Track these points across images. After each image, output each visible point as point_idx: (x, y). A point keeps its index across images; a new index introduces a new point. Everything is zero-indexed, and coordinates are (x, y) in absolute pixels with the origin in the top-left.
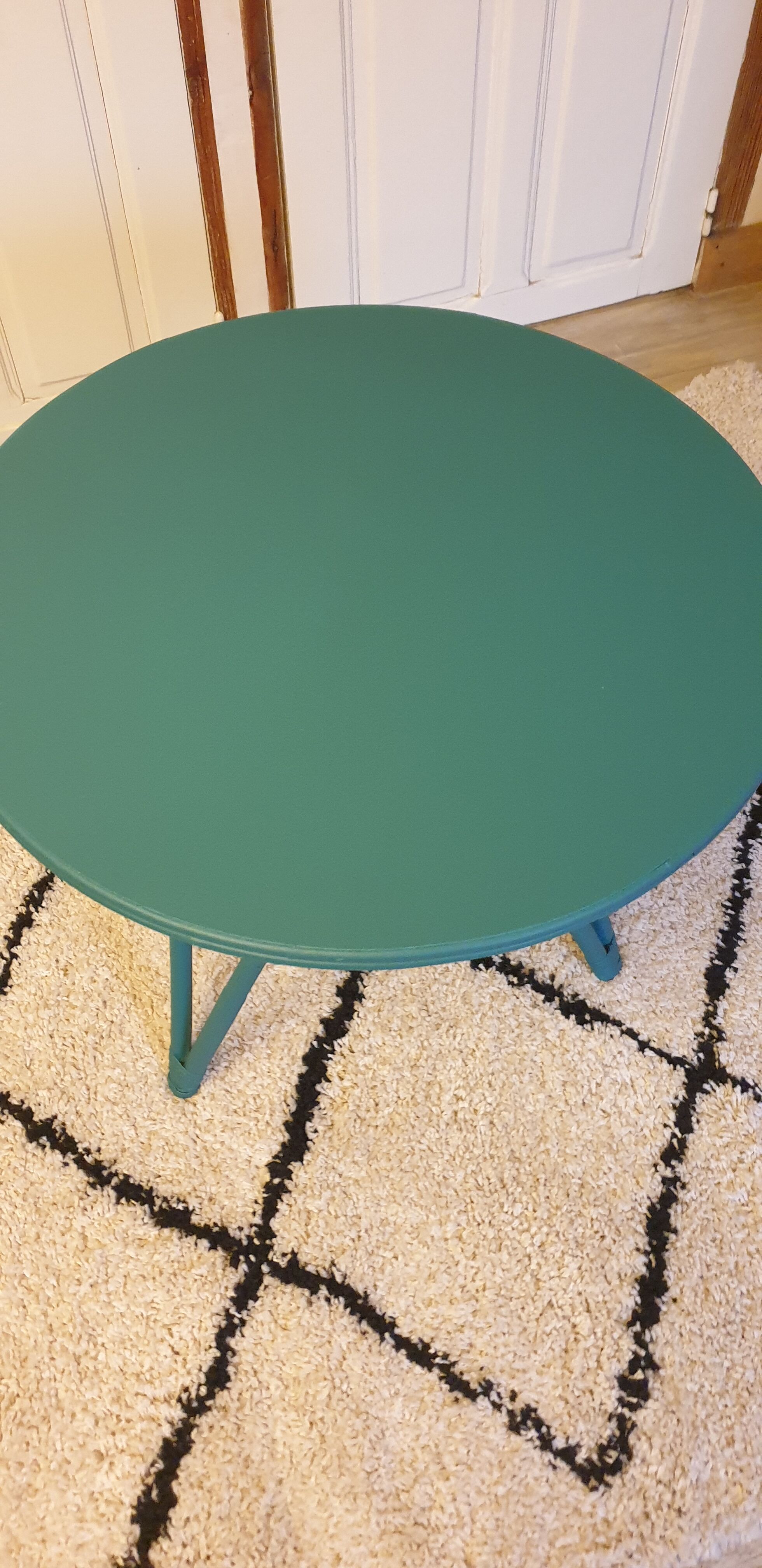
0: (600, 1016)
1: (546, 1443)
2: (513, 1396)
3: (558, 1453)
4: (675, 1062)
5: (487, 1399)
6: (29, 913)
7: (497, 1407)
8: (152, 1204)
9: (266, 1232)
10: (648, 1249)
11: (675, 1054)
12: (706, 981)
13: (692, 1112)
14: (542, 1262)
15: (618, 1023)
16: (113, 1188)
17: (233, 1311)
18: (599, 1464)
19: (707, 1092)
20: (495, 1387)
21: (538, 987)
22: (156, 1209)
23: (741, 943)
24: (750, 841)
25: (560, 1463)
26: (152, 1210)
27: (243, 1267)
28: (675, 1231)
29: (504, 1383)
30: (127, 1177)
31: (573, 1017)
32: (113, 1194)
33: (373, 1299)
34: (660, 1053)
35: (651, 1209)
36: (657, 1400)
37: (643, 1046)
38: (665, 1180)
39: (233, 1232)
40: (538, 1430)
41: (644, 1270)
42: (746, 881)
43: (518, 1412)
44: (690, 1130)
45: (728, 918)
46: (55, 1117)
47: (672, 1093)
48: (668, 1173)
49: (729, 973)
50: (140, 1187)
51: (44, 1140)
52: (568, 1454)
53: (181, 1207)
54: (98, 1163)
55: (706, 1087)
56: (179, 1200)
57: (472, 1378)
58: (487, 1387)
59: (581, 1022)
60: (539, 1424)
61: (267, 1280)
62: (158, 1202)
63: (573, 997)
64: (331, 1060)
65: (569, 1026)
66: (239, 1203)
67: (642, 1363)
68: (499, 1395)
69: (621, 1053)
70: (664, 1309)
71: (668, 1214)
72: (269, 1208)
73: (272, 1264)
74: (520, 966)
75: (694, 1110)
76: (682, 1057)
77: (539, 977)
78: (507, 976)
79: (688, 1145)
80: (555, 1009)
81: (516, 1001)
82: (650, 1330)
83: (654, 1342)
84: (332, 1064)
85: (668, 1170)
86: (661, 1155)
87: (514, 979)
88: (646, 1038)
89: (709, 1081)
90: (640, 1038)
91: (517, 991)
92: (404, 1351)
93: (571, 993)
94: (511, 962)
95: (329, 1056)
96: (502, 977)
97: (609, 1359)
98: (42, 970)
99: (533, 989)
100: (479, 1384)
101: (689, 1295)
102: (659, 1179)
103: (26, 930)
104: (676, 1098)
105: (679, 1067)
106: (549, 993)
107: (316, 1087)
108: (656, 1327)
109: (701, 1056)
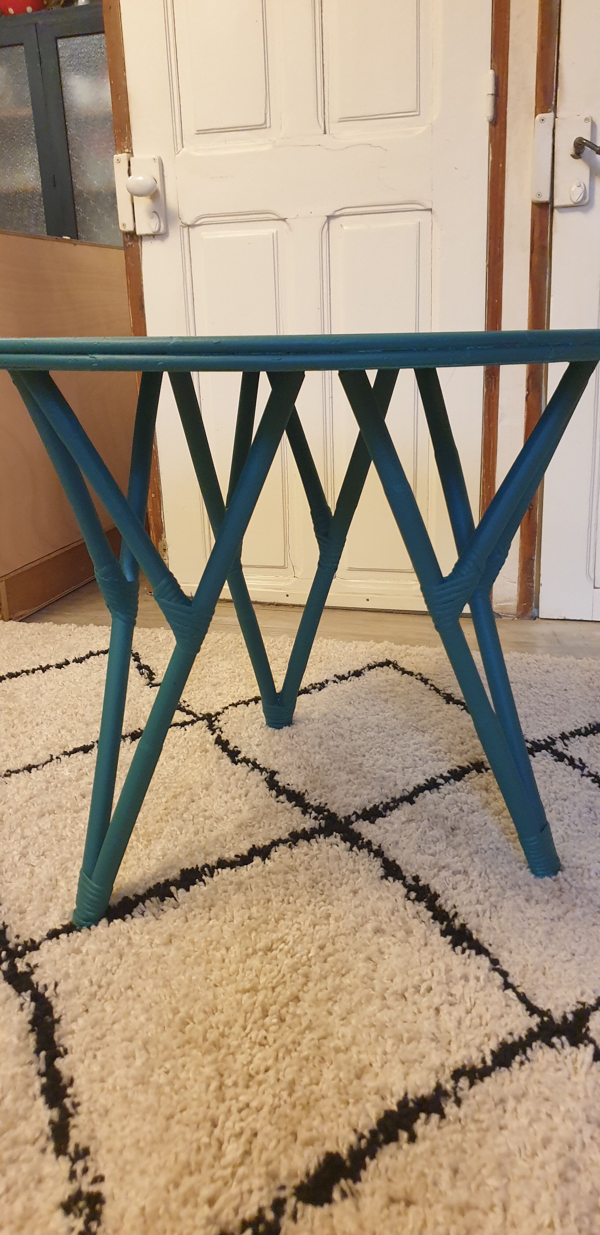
0: (480, 950)
2: (98, 1180)
4: (532, 1009)
5: (70, 1164)
7: (73, 1175)
9: (34, 946)
10: (366, 1133)
11: (540, 1003)
13: (521, 1052)
14: (241, 1083)
15: (495, 962)
19: (552, 1046)
20: (88, 1158)
21: (431, 907)
28: (412, 1138)
29: (101, 1162)
31: (449, 938)
33: (61, 1028)
34: (522, 998)
35: (403, 1104)
37: (507, 985)
38: (439, 1088)
41: (344, 1152)
43: (85, 1196)
44: (508, 1065)
47: (508, 1028)
48: (449, 1086)
55: (555, 1040)
57: (76, 1137)
58: (83, 1153)
59: (455, 944)
63: (463, 926)
64: (203, 881)
65: (441, 944)
66: (37, 923)
67: (261, 1228)
68: (85, 1170)
69: (478, 979)
70: (336, 1195)
71: (418, 1117)
72: (54, 934)
73: (13, 966)
74: (427, 888)
75: (525, 1053)
76: (545, 1009)
77: (440, 901)
78: (409, 892)
79: (493, 1074)
80: (437, 927)
81: (402, 909)
82: (300, 1205)
83: (294, 1217)
84: (201, 883)
85: (452, 1083)
86: (452, 1069)
87: (413, 895)
88: (516, 984)
89: (564, 1038)
90: (510, 980)
91: (409, 903)
92: (44, 1080)
93: (462, 921)
94: (421, 883)
95: (204, 877)
96: (404, 891)
97: (227, 1202)
98: (66, 770)
99: (426, 907)
100: (77, 1146)
101: (379, 1200)
102: (433, 1084)
103: (81, 752)
104: (511, 1034)
105: (535, 1016)
106: (440, 915)
107: (173, 889)
108: (310, 1208)
109: (570, 1017)
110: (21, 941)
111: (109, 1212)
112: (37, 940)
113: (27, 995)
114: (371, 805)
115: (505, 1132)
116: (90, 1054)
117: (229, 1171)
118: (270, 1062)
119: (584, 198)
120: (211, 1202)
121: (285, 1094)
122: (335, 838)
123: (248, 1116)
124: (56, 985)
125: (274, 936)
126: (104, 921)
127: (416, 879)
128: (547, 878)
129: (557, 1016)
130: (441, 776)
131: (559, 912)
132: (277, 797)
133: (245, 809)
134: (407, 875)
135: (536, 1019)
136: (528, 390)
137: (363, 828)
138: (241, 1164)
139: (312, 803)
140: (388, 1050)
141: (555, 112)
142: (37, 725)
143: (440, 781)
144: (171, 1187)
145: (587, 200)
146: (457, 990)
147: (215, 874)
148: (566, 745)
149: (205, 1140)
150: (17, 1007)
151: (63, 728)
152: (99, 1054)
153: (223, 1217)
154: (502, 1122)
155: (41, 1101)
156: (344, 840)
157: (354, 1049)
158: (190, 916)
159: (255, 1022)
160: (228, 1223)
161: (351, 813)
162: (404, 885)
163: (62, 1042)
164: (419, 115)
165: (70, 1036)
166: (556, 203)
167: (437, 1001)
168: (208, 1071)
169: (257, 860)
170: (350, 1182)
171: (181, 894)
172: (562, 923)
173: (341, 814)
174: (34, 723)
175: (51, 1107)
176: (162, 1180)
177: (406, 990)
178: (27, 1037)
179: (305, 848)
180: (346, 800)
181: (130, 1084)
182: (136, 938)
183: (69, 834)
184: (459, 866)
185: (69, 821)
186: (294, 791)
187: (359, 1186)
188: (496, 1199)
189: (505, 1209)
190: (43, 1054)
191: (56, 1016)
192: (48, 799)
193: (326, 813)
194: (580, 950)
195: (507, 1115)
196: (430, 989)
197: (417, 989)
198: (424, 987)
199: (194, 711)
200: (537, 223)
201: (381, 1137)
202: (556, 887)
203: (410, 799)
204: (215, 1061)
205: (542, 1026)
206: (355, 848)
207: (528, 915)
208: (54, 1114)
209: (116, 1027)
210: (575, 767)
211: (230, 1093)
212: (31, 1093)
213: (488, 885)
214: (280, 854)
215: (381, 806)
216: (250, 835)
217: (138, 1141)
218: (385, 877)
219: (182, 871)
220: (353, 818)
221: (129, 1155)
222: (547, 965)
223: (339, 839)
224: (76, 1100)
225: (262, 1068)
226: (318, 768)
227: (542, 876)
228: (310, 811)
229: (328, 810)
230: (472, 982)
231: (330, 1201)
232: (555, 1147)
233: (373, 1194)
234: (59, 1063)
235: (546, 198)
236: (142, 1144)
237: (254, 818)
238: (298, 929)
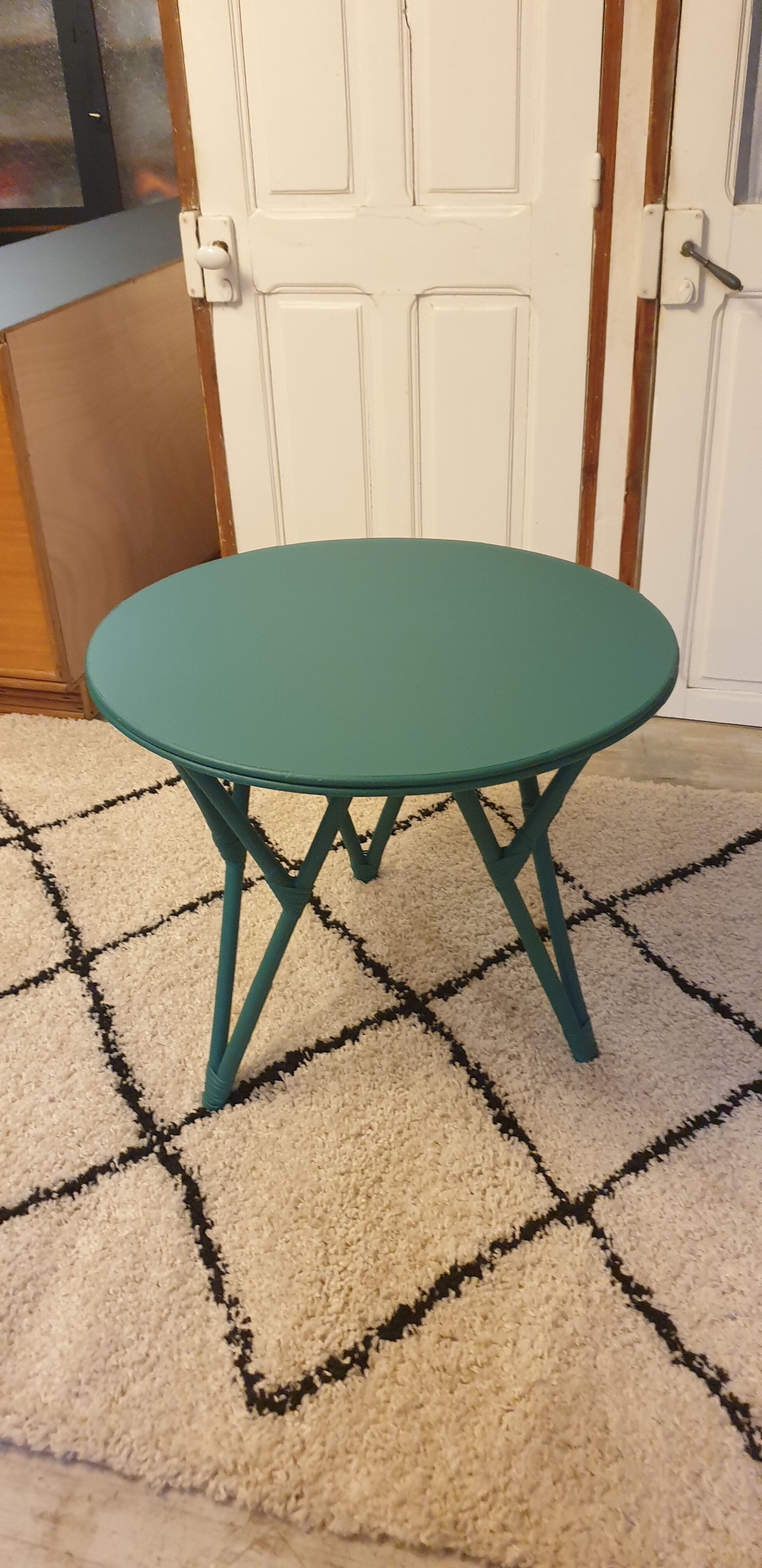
0: (522, 1137)
1: (241, 1362)
2: (247, 1320)
3: (244, 1374)
4: (556, 1191)
5: (226, 1309)
6: (197, 904)
7: (229, 1318)
8: (124, 1079)
9: (176, 1130)
10: (427, 1291)
11: (560, 1186)
12: (630, 1158)
13: (541, 1228)
14: (340, 1252)
15: (532, 1147)
16: (110, 1057)
17: (115, 1161)
18: (267, 1396)
19: (565, 1223)
20: (238, 1305)
21: (488, 1095)
22: (124, 1083)
23: (680, 1146)
24: (750, 1092)
25: (241, 1382)
26: (122, 1081)
27: (144, 1142)
28: (458, 1294)
29: (248, 1308)
30: (123, 1055)
31: (499, 1125)
32: (107, 1059)
33: (207, 1205)
34: (549, 1181)
35: (453, 1269)
36: (346, 1385)
37: (539, 1169)
38: (480, 1257)
39: (156, 1119)
40: (243, 1350)
41: (411, 1303)
42: (724, 1114)
43: (239, 1332)
44: (530, 1239)
45: (683, 1126)
46: (113, 1007)
47: (535, 1208)
48: (487, 1255)
49: (653, 1161)
50: (126, 1065)
51: (96, 1015)
52: (251, 1380)
53: (138, 1088)
54: (114, 1042)
55: (567, 1218)
56: (141, 1085)
57: (229, 1290)
58: (234, 1302)
59: (503, 1131)
60: (248, 1345)
61: (152, 1156)
62: (129, 1079)
63: (511, 1113)
64: (304, 1063)
65: (492, 1129)
66: (175, 1107)
67: (356, 1356)
68: (237, 1313)
69: (517, 1164)
70: (405, 1334)
71: (463, 1280)
72: (190, 1119)
73: (163, 1149)
74: (485, 1076)
75: (544, 1228)
76: (564, 1191)
77: (495, 1089)
78: (471, 1077)
79: (519, 1246)
80: (490, 1114)
81: (464, 1096)
82: (381, 1341)
83: (377, 1349)
84: (303, 1066)
85: (489, 1253)
86: (491, 1241)
87: (474, 1082)
88: (546, 1167)
89: (574, 1218)
90: (542, 1164)
91: (470, 1089)
92: (200, 1246)
93: (511, 1110)
94: (481, 1071)
95: (305, 1060)
96: (467, 1077)
97: (334, 1338)
98: (177, 934)
99: (484, 1094)
100: (230, 1296)
101: (433, 1338)
102: (476, 1254)
103: (187, 912)
104: (536, 1213)
105: (557, 1197)
106: (494, 1102)
107: (281, 1073)
108: (388, 1343)
109: (582, 1199)
110: (164, 1124)
111: (256, 1343)
112: (178, 1123)
113: (179, 1177)
114: (446, 979)
115: (522, 1290)
116: (230, 1226)
117: (334, 1317)
118: (360, 1235)
119: (693, 298)
120: (323, 1338)
121: (371, 1261)
122: (414, 1018)
123: (346, 1277)
124: (199, 1168)
125: (363, 1122)
126: (228, 1106)
127: (478, 1065)
128: (585, 1064)
129: (572, 1197)
130: (509, 947)
131: (588, 1099)
132: (364, 969)
133: (337, 983)
134: (471, 1060)
135: (557, 1200)
136: (627, 489)
137: (437, 1006)
138: (342, 1312)
139: (395, 978)
140: (446, 1226)
141: (665, 204)
142: (143, 873)
143: (508, 952)
144: (296, 1327)
145: (696, 300)
146: (500, 1173)
147: (314, 1057)
148: (625, 905)
149: (317, 1295)
150: (173, 1188)
151: (167, 878)
152: (237, 1226)
153: (331, 1348)
154: (521, 1283)
155: (200, 1263)
156: (421, 1020)
157: (421, 1224)
158: (296, 1101)
159: (349, 1202)
160: (335, 1351)
161: (427, 990)
162: (468, 1071)
163: (209, 1216)
164: (517, 192)
165: (214, 1212)
166: (663, 301)
167: (484, 1184)
168: (316, 1242)
169: (348, 1043)
170: (415, 1326)
171: (286, 1077)
172: (590, 1110)
173: (419, 992)
174: (140, 873)
175: (208, 1268)
176: (289, 1323)
177: (463, 1174)
178: (184, 1212)
179: (388, 1030)
180: (425, 976)
181: (262, 1252)
182: (255, 1122)
183: (189, 1011)
184: (513, 1051)
185: (187, 996)
186: (379, 964)
187: (420, 1328)
188: (510, 1337)
189: (515, 1345)
190: (197, 1227)
191: (202, 1195)
192: (166, 971)
193: (406, 991)
194: (600, 1137)
195: (525, 1278)
196: (480, 1173)
197: (470, 1173)
198: (476, 1170)
199: (286, 856)
200: (642, 319)
201: (437, 1293)
202: (591, 1074)
203: (478, 973)
204: (321, 1234)
205: (561, 1206)
206: (429, 1032)
207: (564, 1101)
208: (211, 1272)
209: (247, 1204)
210: (629, 934)
211: (333, 1259)
212: (192, 1257)
213: (535, 1071)
214: (367, 1036)
215: (454, 982)
216: (342, 1015)
217: (271, 1295)
218: (452, 1062)
219: (288, 1053)
220: (430, 996)
221: (266, 1304)
222: (572, 1150)
223: (416, 1020)
224: (225, 1262)
225: (355, 1240)
226: (401, 935)
227: (581, 1062)
228: (393, 987)
229: (408, 988)
230: (513, 1167)
231: (401, 1337)
232: (553, 1303)
233: (430, 1332)
234: (209, 1233)
235: (652, 295)
236: (274, 1296)
237: (344, 996)
238: (382, 1115)
